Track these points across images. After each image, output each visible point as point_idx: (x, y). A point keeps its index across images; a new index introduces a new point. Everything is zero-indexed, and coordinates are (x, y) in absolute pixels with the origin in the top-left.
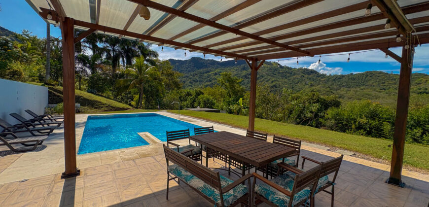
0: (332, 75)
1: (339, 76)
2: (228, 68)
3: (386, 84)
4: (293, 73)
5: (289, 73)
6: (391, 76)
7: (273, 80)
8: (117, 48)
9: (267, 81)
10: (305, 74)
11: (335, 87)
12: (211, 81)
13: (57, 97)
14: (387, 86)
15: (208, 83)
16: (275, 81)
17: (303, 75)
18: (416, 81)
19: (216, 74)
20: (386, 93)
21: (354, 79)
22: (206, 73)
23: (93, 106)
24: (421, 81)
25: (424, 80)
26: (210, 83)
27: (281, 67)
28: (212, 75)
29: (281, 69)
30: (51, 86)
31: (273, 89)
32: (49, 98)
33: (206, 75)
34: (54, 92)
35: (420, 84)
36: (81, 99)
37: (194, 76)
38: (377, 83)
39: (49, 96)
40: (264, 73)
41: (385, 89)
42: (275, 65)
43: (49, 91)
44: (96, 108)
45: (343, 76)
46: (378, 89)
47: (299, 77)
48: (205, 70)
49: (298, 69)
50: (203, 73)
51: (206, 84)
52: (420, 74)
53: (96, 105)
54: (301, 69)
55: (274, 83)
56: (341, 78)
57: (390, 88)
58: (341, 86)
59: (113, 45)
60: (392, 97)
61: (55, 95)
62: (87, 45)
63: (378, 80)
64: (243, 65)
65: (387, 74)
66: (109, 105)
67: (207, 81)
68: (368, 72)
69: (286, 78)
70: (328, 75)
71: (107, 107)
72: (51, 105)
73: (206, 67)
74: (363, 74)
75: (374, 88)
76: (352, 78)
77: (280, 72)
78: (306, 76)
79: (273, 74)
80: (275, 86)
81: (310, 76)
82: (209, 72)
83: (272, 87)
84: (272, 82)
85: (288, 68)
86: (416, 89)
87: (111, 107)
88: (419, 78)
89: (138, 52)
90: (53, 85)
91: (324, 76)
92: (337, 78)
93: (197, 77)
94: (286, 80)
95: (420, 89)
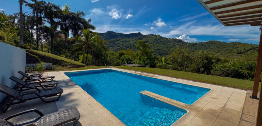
0: (191, 43)
1: (195, 43)
2: (131, 38)
3: (220, 48)
4: (169, 41)
5: (167, 41)
6: (223, 43)
7: (157, 45)
8: (67, 22)
9: (154, 46)
10: (176, 42)
11: (193, 50)
12: (120, 46)
13: (33, 58)
14: (221, 49)
15: (118, 48)
16: (159, 46)
17: (175, 43)
18: (236, 47)
19: (123, 42)
20: (221, 53)
21: (203, 45)
22: (117, 41)
23: (60, 65)
24: (238, 46)
25: (240, 46)
26: (120, 47)
27: (162, 38)
28: (121, 42)
29: (162, 39)
30: (27, 49)
31: (157, 51)
32: (27, 59)
33: (117, 42)
34: (31, 54)
35: (237, 48)
36: (51, 59)
37: (109, 43)
38: (215, 47)
39: (27, 57)
40: (152, 42)
41: (220, 51)
42: (158, 37)
43: (26, 53)
44: (63, 66)
45: (197, 43)
46: (216, 51)
47: (172, 44)
48: (116, 39)
49: (172, 39)
50: (115, 41)
51: (117, 48)
52: (238, 42)
53: (63, 64)
54: (174, 39)
55: (158, 48)
56: (195, 45)
57: (222, 50)
58: (196, 49)
59: (65, 20)
60: (224, 55)
61: (31, 57)
62: (46, 20)
63: (216, 46)
64: (140, 36)
65: (221, 42)
66: (72, 63)
67: (117, 46)
68: (210, 41)
69: (165, 44)
70: (188, 42)
71: (70, 65)
72: (29, 65)
73: (117, 37)
74: (207, 43)
75: (214, 50)
76: (201, 44)
77: (162, 40)
78: (176, 43)
79: (157, 42)
80: (159, 49)
81: (179, 43)
82: (118, 40)
83: (157, 50)
84: (157, 47)
85: (166, 38)
86: (235, 51)
87: (73, 64)
88: (237, 45)
89: (82, 26)
90: (29, 49)
91: (186, 43)
92: (194, 45)
93: (111, 44)
94: (165, 46)
95: (238, 51)
